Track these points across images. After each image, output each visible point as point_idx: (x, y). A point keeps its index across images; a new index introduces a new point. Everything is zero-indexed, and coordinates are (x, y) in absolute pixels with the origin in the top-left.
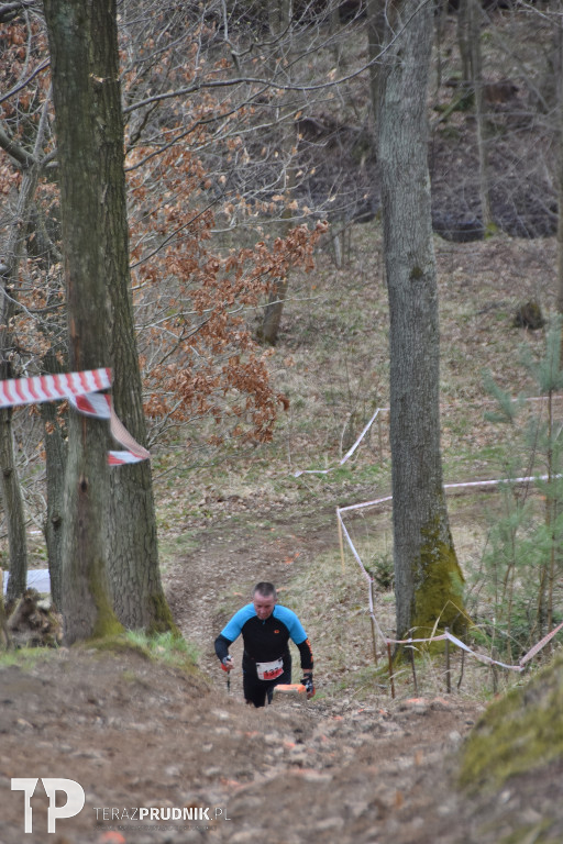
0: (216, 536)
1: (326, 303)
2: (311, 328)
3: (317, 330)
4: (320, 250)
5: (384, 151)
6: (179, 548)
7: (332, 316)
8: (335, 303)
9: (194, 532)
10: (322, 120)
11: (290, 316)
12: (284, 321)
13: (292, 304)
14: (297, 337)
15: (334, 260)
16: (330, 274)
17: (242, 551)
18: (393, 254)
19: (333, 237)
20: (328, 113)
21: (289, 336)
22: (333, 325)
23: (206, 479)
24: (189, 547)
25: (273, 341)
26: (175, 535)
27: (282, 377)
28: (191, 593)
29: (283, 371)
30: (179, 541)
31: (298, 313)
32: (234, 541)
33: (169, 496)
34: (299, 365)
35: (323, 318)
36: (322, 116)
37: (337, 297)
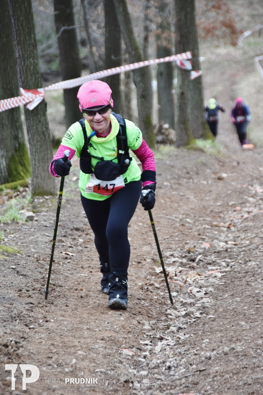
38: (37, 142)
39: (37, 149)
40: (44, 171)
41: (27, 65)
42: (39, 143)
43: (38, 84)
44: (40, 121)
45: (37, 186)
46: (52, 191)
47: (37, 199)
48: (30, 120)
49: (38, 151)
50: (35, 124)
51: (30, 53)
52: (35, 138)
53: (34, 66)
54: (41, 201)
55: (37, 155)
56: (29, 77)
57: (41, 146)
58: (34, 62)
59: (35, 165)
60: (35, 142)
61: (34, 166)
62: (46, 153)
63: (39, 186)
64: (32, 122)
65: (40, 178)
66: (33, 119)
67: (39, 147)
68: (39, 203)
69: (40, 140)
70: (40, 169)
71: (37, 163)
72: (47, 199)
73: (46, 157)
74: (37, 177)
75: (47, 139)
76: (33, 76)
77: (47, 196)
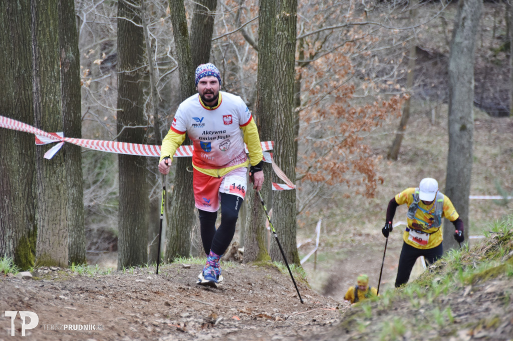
0: (356, 252)
1: (424, 142)
2: (416, 154)
3: (418, 155)
4: (424, 116)
5: (452, 66)
6: (337, 257)
7: (426, 149)
8: (428, 142)
9: (345, 250)
10: (432, 51)
11: (405, 147)
12: (402, 149)
13: (406, 141)
14: (408, 158)
15: (430, 121)
16: (428, 128)
17: (369, 261)
18: (452, 117)
19: (431, 110)
20: (435, 48)
21: (404, 157)
22: (426, 153)
23: (354, 225)
24: (342, 257)
25: (395, 158)
26: (336, 251)
27: (398, 177)
28: (341, 279)
29: (398, 174)
30: (338, 253)
31: (409, 145)
32: (365, 256)
33: (335, 231)
34: (408, 172)
35: (422, 150)
36: (433, 49)
37: (430, 139)
38: (49, 198)
39: (48, 206)
40: (54, 235)
41: (46, 102)
42: (51, 200)
43: (56, 126)
44: (55, 173)
45: (43, 253)
46: (61, 261)
47: (41, 269)
48: (42, 169)
49: (49, 209)
50: (48, 176)
51: (51, 87)
52: (47, 192)
53: (54, 103)
54: (46, 272)
55: (47, 215)
56: (47, 117)
57: (53, 204)
58: (55, 99)
59: (43, 226)
60: (46, 198)
61: (41, 228)
62: (59, 213)
63: (45, 254)
64: (45, 173)
65: (48, 243)
66: (46, 169)
67: (50, 204)
68: (44, 274)
69: (52, 196)
70: (48, 232)
71: (46, 224)
72: (54, 270)
73: (58, 217)
74: (44, 242)
75: (61, 195)
76: (52, 117)
77: (54, 266)
